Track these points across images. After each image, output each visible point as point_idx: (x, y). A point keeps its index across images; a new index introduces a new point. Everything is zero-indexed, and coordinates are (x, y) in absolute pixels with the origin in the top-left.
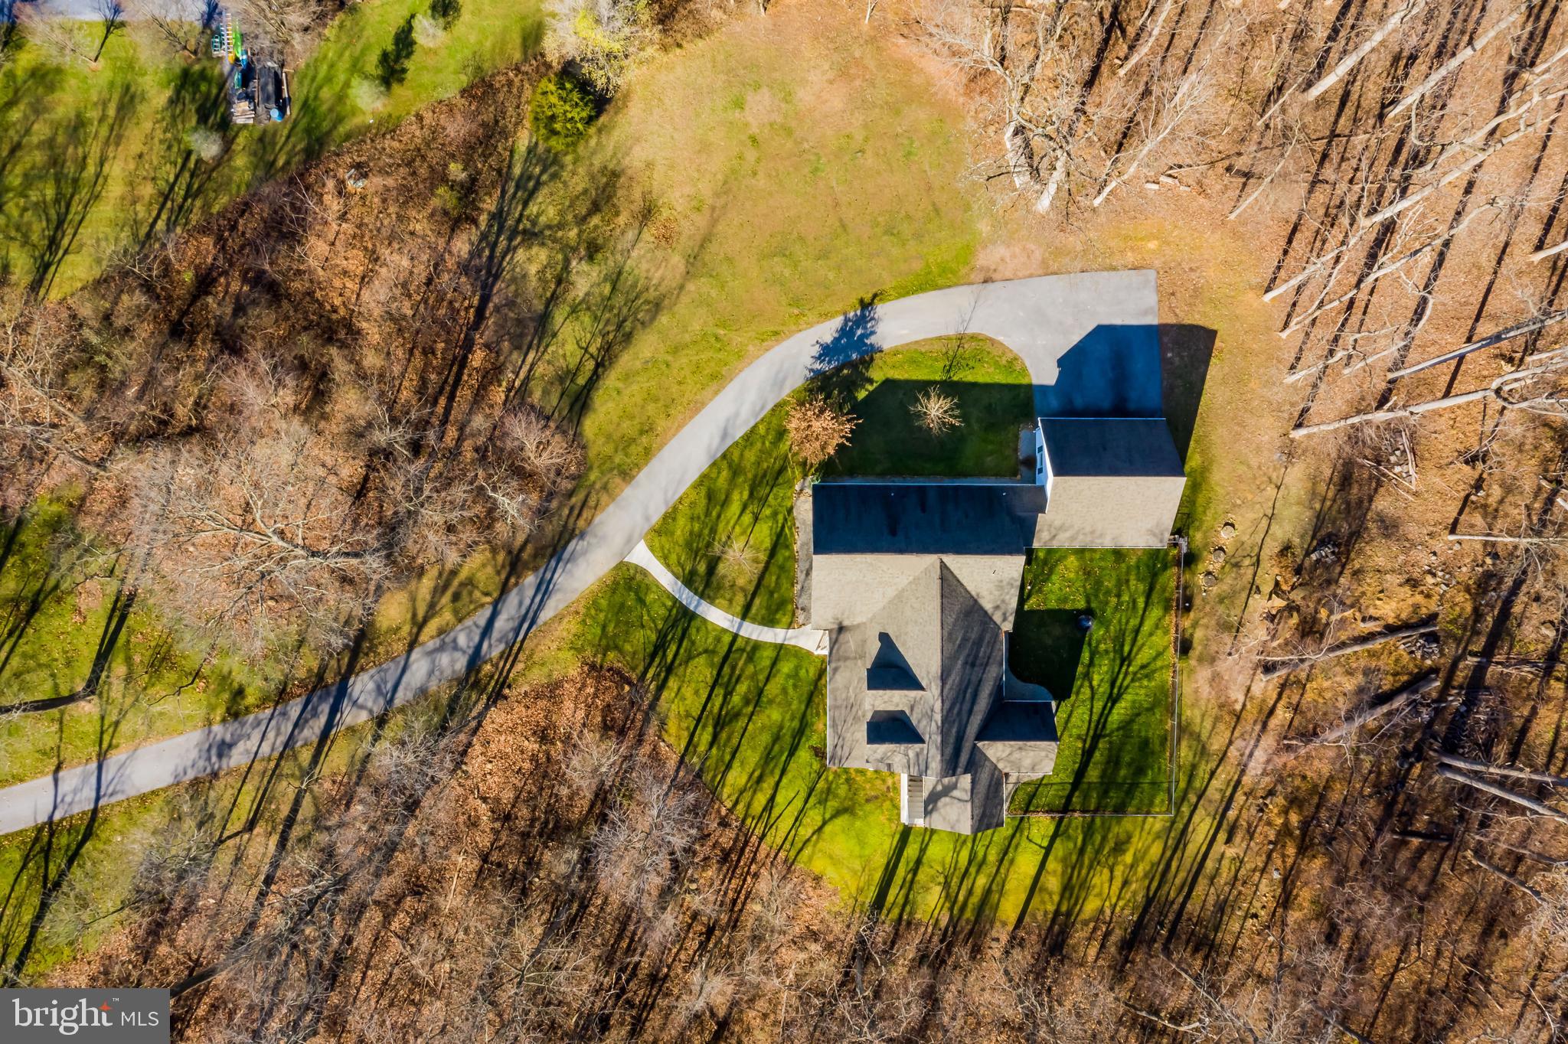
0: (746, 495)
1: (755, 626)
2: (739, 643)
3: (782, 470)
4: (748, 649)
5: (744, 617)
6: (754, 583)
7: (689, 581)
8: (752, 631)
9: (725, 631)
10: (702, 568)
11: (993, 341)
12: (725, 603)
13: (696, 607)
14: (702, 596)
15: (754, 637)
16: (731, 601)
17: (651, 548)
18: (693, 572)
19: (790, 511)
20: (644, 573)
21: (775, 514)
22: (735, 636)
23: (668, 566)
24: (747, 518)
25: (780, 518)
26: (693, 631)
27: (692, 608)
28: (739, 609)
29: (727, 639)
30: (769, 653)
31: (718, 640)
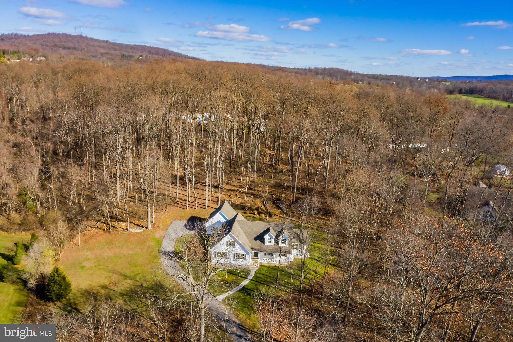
1: (249, 276)
2: (254, 279)
4: (256, 278)
5: (246, 278)
6: (235, 276)
9: (250, 282)
12: (240, 281)
13: (241, 286)
15: (253, 277)
20: (226, 297)
22: (251, 280)
26: (248, 288)
27: (241, 288)
28: (243, 279)
29: (252, 282)
30: (258, 275)
31: (252, 283)
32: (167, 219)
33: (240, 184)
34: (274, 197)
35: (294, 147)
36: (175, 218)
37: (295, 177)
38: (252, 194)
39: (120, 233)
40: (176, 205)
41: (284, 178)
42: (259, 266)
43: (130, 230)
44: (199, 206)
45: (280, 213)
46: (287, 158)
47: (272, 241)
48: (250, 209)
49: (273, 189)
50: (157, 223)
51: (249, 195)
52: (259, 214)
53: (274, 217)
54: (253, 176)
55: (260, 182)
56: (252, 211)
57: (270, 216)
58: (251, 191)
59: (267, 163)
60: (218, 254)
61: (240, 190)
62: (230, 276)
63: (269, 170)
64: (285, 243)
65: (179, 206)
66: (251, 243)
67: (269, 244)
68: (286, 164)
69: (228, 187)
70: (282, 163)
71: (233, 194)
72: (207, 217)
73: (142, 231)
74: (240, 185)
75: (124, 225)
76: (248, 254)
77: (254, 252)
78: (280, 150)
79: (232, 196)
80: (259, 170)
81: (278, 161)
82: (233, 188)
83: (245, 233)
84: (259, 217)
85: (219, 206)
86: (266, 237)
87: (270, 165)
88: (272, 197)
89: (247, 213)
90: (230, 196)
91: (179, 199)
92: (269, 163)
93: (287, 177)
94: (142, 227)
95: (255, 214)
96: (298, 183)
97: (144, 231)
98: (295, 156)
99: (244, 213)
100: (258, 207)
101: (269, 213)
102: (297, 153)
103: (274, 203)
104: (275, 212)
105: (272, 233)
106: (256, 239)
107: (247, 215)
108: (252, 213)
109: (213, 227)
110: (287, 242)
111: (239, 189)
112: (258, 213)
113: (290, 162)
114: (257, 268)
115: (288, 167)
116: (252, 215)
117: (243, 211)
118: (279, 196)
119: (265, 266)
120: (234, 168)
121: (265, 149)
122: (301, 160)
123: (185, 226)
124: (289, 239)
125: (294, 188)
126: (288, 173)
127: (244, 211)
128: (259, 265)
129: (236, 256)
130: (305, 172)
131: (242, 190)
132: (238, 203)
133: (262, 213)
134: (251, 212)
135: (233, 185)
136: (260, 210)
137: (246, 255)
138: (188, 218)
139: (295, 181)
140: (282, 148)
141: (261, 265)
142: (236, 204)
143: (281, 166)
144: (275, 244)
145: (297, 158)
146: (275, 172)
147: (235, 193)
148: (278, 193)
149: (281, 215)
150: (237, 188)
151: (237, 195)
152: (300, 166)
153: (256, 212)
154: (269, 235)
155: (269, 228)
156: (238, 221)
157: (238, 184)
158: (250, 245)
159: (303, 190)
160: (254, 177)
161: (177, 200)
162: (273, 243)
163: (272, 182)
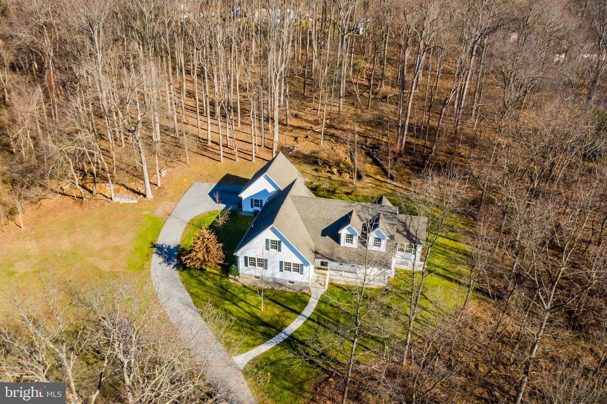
0: (228, 302)
1: (306, 309)
2: (314, 317)
3: (222, 287)
4: (319, 314)
5: (299, 313)
6: (280, 306)
7: (268, 336)
8: (308, 311)
9: (305, 323)
10: (262, 328)
11: (198, 216)
12: (288, 321)
13: (286, 334)
14: (280, 331)
15: (312, 311)
16: (288, 317)
17: (240, 352)
18: (264, 334)
19: (245, 286)
20: (254, 359)
21: (244, 292)
22: (309, 319)
23: (254, 346)
24: (242, 304)
25: (246, 291)
26: (300, 338)
27: (286, 337)
28: (293, 315)
29: (310, 323)
30: (323, 306)
31: (310, 327)
32: (185, 180)
33: (316, 118)
34: (369, 141)
35: (407, 55)
36: (200, 178)
37: (407, 109)
38: (332, 135)
39: (98, 205)
40: (204, 153)
41: (388, 108)
42: (327, 286)
43: (116, 199)
44: (242, 155)
45: (377, 174)
46: (396, 76)
47: (355, 239)
48: (326, 163)
49: (369, 128)
50: (166, 187)
51: (328, 138)
52: (340, 172)
53: (366, 180)
54: (338, 105)
55: (349, 115)
56: (330, 167)
57: (359, 177)
58: (332, 131)
59: (363, 82)
60: (250, 261)
61: (315, 128)
62: (270, 307)
63: (365, 94)
64: (379, 246)
65: (210, 155)
66: (314, 241)
67: (349, 245)
68: (393, 86)
69: (295, 122)
70: (387, 84)
71: (301, 134)
72: (250, 177)
73: (136, 201)
74: (315, 121)
75: (110, 188)
76: (307, 264)
77: (318, 262)
78: (385, 63)
79: (299, 139)
80: (349, 94)
81: (381, 80)
82: (304, 124)
83: (304, 220)
84: (339, 179)
85: (274, 156)
86: (344, 232)
87: (366, 86)
88: (366, 141)
89: (321, 172)
90: (296, 138)
91: (212, 142)
92: (367, 83)
93: (393, 108)
94: (139, 194)
95: (333, 173)
96: (411, 118)
97: (140, 201)
98: (408, 73)
99: (316, 170)
100: (340, 161)
101: (358, 173)
102: (412, 66)
103: (368, 154)
104: (368, 169)
105: (356, 225)
106: (324, 233)
107: (320, 174)
108: (328, 172)
109: (254, 201)
110: (383, 243)
111: (313, 126)
112: (338, 171)
113: (399, 83)
114: (322, 291)
115: (396, 91)
116: (329, 174)
117: (313, 168)
118: (378, 140)
119: (338, 287)
120: (311, 91)
121: (360, 60)
122: (418, 78)
123: (211, 194)
124: (387, 238)
125: (403, 127)
126: (396, 100)
127: (316, 167)
128: (327, 283)
129: (284, 266)
130: (423, 99)
131: (317, 129)
132: (306, 153)
133: (346, 172)
134: (328, 169)
135: (305, 120)
136: (342, 165)
137: (302, 265)
138: (220, 178)
139: (407, 114)
140: (389, 60)
141: (331, 284)
142: (303, 154)
143: (385, 89)
144: (360, 245)
145: (411, 76)
146: (375, 98)
147: (305, 133)
148: (376, 134)
149: (378, 177)
150: (310, 125)
151: (307, 137)
152: (416, 89)
153: (335, 170)
154: (349, 229)
155: (351, 213)
156: (294, 197)
157: (311, 118)
158: (313, 244)
159: (419, 130)
160: (339, 107)
161: (210, 144)
162: (355, 244)
163: (368, 115)
